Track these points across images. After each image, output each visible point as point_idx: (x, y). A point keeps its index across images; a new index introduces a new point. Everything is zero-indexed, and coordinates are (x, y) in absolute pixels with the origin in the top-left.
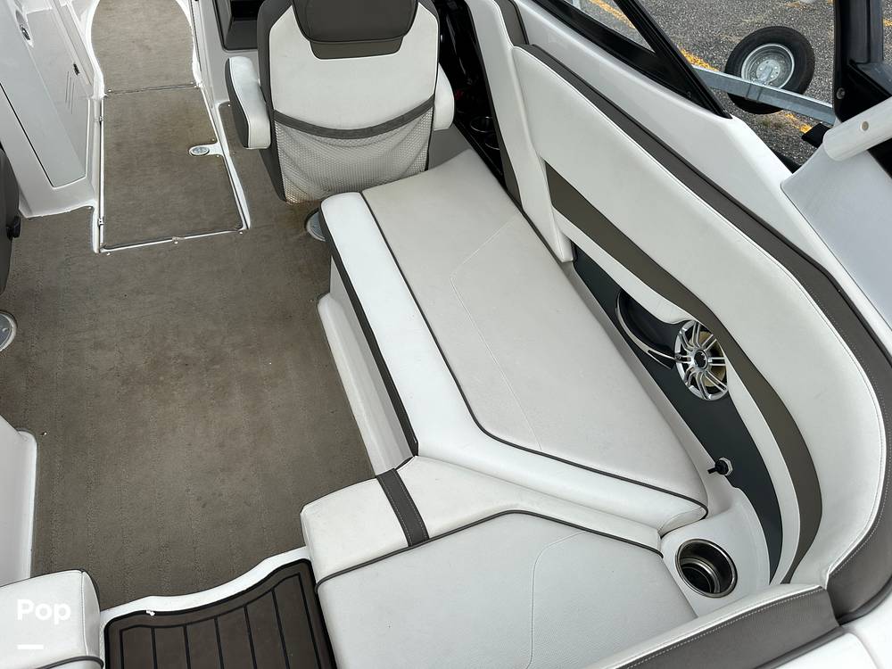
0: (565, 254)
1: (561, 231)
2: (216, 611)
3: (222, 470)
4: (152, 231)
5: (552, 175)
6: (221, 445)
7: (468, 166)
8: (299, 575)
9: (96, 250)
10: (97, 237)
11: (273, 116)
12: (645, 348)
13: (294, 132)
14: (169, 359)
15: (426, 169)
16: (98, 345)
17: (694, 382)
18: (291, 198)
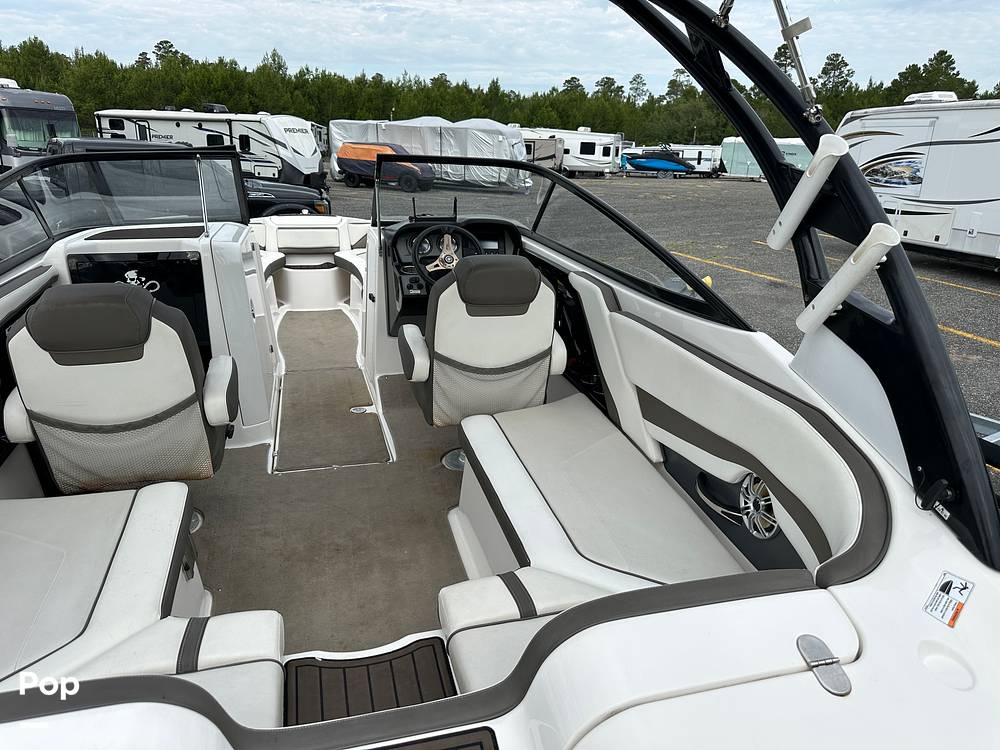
0: (656, 455)
1: (650, 436)
2: (368, 662)
3: (362, 624)
4: (317, 460)
5: (641, 394)
6: (362, 607)
7: (580, 405)
8: (433, 646)
9: (270, 472)
10: (270, 465)
11: (433, 356)
12: (719, 509)
13: (447, 367)
14: (324, 545)
15: (545, 403)
16: (267, 534)
17: (756, 528)
18: (437, 421)
